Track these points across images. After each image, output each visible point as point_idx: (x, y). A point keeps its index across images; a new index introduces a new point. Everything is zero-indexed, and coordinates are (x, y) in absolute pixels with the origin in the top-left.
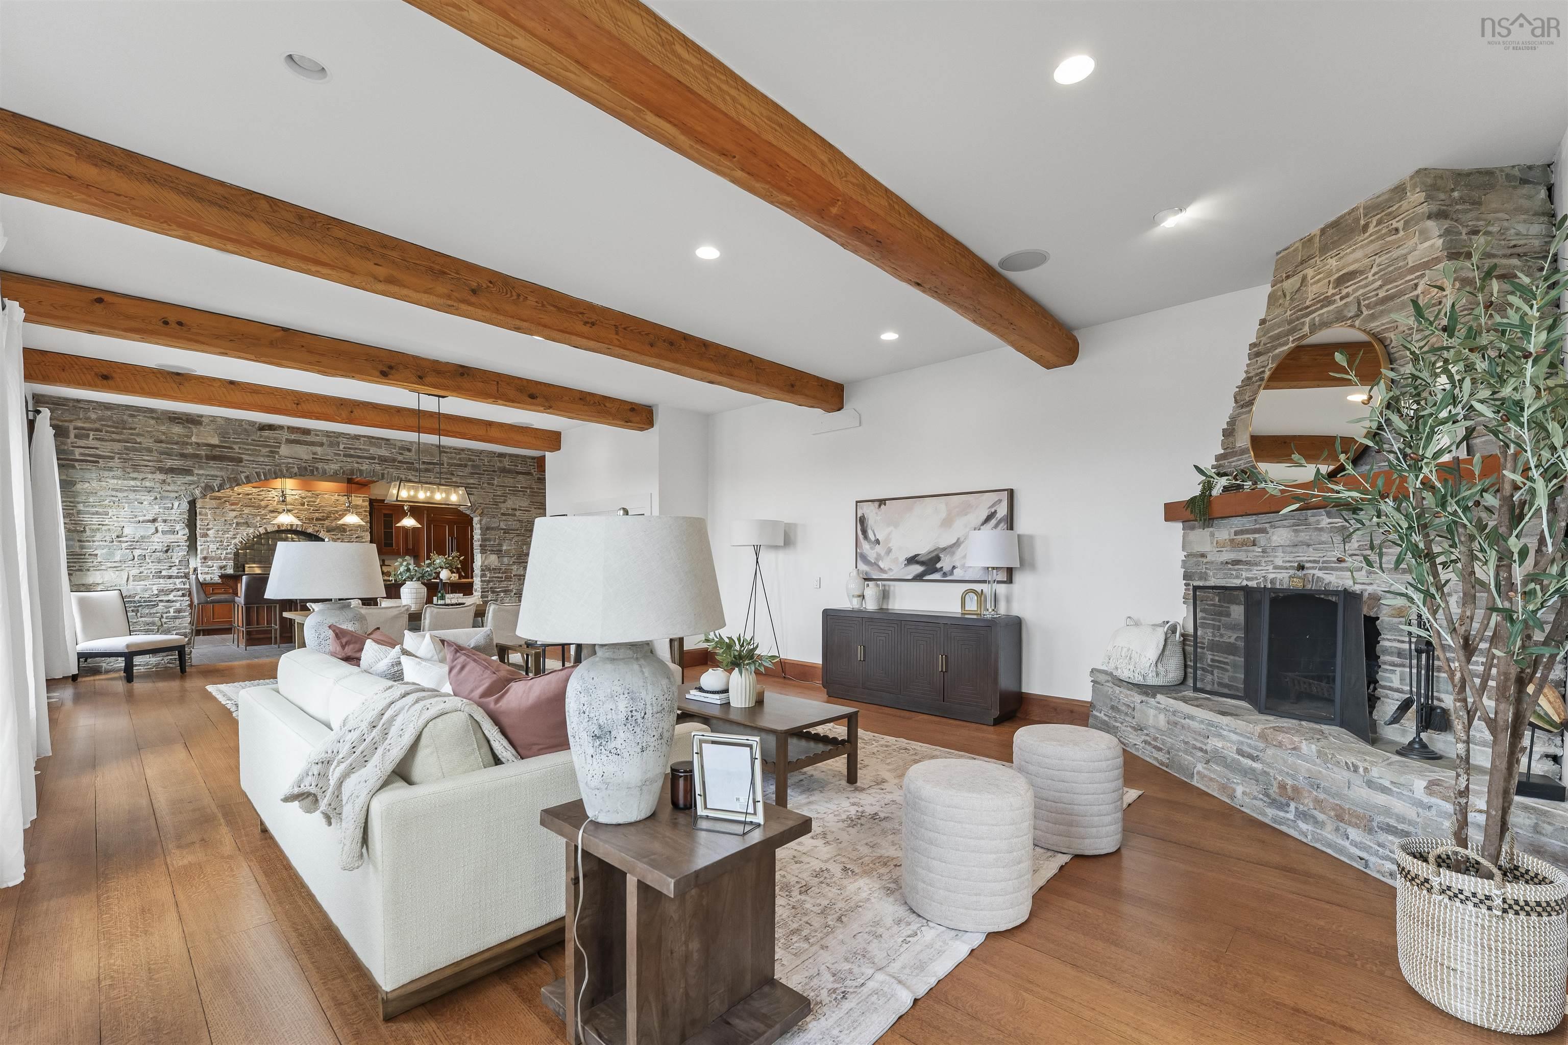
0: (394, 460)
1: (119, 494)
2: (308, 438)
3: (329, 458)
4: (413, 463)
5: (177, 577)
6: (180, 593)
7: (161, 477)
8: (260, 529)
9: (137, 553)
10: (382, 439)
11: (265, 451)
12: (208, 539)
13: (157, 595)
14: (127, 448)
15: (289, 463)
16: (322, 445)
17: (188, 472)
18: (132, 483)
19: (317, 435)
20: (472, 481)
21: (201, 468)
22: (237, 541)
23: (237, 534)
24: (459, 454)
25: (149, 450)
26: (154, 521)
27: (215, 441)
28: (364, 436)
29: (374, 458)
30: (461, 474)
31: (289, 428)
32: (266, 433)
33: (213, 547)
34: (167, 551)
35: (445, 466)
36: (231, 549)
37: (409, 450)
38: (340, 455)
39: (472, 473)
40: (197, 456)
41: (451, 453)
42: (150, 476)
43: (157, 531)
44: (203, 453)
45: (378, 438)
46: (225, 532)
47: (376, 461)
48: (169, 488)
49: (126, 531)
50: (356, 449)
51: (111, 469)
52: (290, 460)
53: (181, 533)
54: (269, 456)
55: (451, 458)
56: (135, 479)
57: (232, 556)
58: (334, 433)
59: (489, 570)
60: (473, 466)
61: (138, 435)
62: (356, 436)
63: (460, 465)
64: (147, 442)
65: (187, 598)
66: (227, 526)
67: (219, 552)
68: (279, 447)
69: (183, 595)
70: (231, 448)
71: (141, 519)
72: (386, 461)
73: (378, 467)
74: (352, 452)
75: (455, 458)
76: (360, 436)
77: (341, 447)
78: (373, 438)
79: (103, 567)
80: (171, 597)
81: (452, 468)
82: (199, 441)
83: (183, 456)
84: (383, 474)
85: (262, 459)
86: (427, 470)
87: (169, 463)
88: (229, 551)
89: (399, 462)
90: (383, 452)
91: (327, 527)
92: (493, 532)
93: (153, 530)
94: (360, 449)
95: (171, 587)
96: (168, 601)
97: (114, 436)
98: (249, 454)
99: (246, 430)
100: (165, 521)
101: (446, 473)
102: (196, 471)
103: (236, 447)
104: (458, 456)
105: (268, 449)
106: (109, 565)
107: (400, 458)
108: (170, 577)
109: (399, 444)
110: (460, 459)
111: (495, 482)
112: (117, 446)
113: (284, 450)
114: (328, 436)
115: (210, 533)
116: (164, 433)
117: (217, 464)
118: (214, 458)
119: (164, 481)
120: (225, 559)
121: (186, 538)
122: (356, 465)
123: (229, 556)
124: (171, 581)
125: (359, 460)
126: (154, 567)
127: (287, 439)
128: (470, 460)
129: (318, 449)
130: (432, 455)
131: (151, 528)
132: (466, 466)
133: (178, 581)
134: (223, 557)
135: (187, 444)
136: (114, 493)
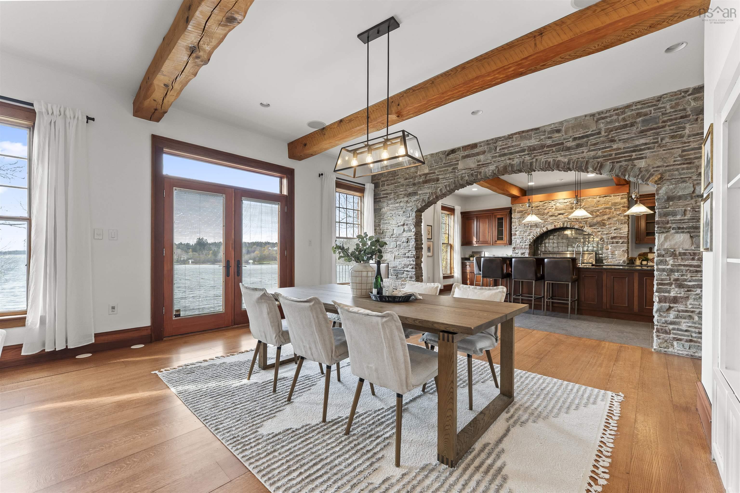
0: (543, 146)
1: (393, 212)
2: (476, 151)
3: (489, 161)
4: (562, 143)
5: (411, 258)
6: (411, 267)
7: (406, 199)
8: (544, 228)
9: (398, 243)
10: (532, 130)
11: (450, 169)
12: (516, 237)
13: (404, 268)
14: (395, 187)
15: (463, 174)
16: (484, 152)
17: (415, 194)
18: (397, 205)
19: (481, 146)
20: (642, 141)
21: (421, 190)
22: (530, 237)
23: (531, 232)
24: (624, 113)
25: (403, 185)
26: (404, 225)
27: (427, 171)
28: (515, 134)
29: (523, 151)
30: (626, 136)
31: (463, 147)
32: (451, 156)
33: (518, 241)
34: (407, 242)
35: (603, 133)
36: (528, 243)
37: (558, 131)
38: (496, 157)
39: (642, 132)
40: (419, 183)
41: (611, 116)
42: (402, 200)
43: (404, 230)
44: (421, 180)
45: (528, 131)
46: (525, 232)
47: (526, 152)
48: (408, 205)
49: (395, 232)
50: (509, 147)
51: (390, 199)
52: (464, 172)
53: (412, 231)
54: (452, 172)
55: (611, 122)
56: (398, 203)
57: (528, 247)
58: (492, 139)
59: (673, 255)
60: (643, 121)
61: (400, 178)
62: (509, 135)
63: (625, 126)
64: (402, 181)
65: (414, 270)
66: (526, 228)
67: (521, 244)
68: (458, 164)
69: (412, 268)
70: (434, 173)
71: (399, 224)
72: (534, 149)
73: (527, 158)
74: (506, 151)
75: (617, 121)
76: (512, 135)
77: (498, 149)
78: (523, 132)
79: (388, 252)
80: (408, 269)
81: (613, 134)
82: (421, 173)
83: (414, 184)
84: (531, 164)
85: (448, 175)
86: (579, 146)
87: (410, 190)
88: (526, 243)
89: (548, 147)
90: (533, 142)
91: (589, 224)
92: (681, 203)
93: (402, 230)
94: (513, 146)
95: (408, 263)
96: (407, 271)
97: (392, 182)
98: (442, 174)
99: (441, 159)
100: (407, 225)
101: (603, 142)
102: (420, 192)
103: (436, 171)
104: (621, 117)
105: (452, 167)
106: (389, 250)
107: (549, 142)
108: (408, 257)
109: (549, 129)
110: (624, 119)
111: (687, 131)
112: (392, 186)
113: (461, 166)
114: (488, 144)
115: (517, 233)
116: (408, 174)
117: (426, 185)
118: (425, 182)
119: (407, 201)
120: (524, 248)
121: (414, 233)
122: (508, 161)
123: (527, 247)
124: (409, 259)
125: (511, 157)
126: (402, 251)
127: (462, 156)
128: (639, 115)
129: (482, 157)
130: (586, 127)
131: (402, 228)
132: (632, 125)
133: (411, 259)
134: (523, 247)
135: (416, 176)
136: (391, 212)
